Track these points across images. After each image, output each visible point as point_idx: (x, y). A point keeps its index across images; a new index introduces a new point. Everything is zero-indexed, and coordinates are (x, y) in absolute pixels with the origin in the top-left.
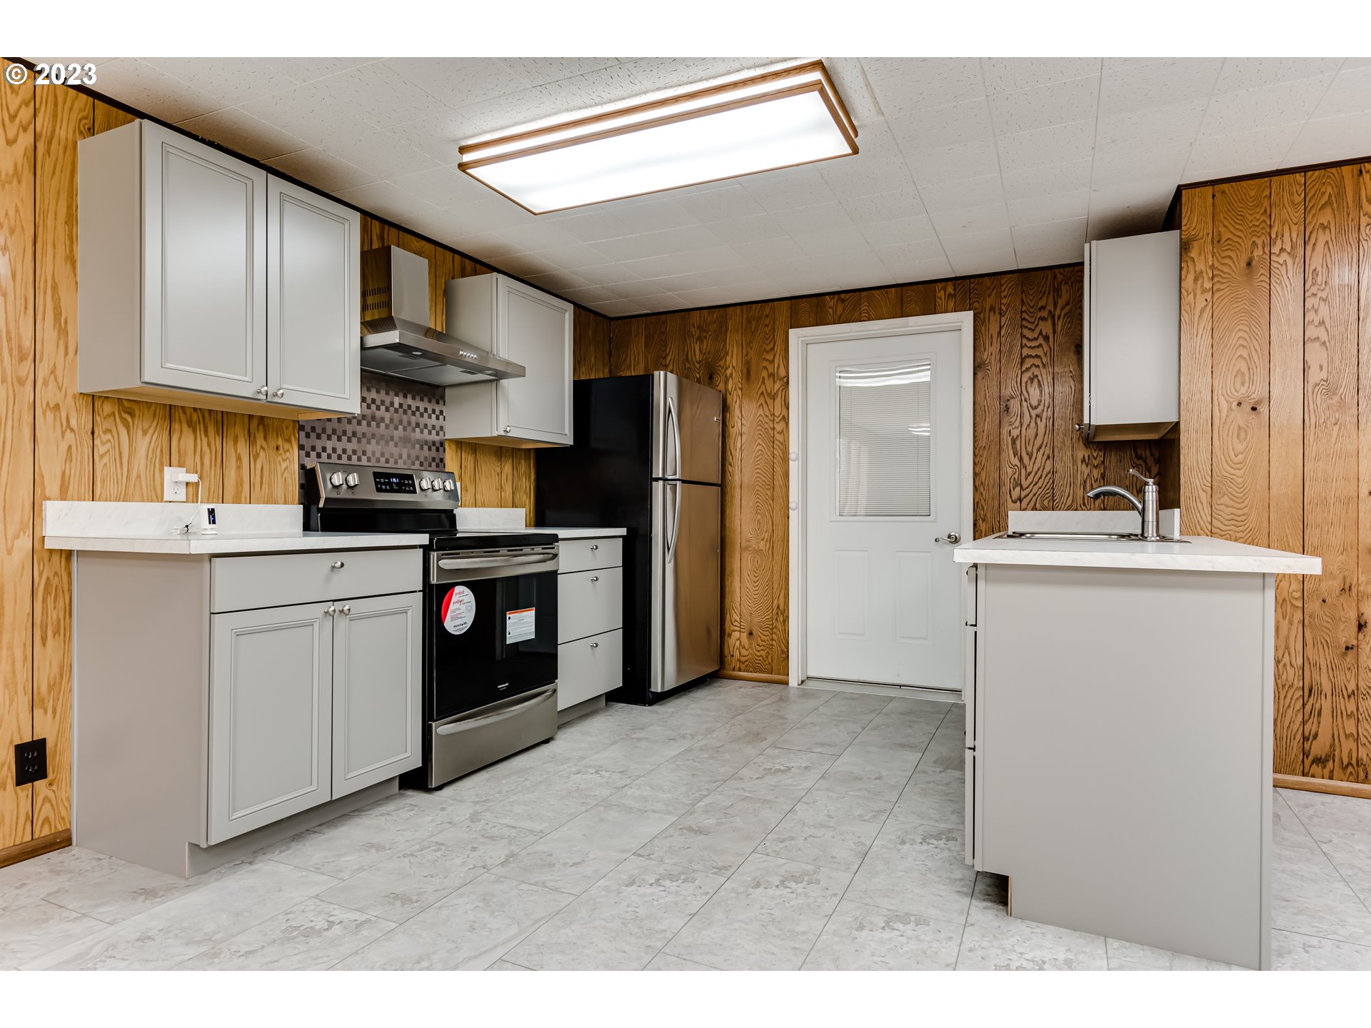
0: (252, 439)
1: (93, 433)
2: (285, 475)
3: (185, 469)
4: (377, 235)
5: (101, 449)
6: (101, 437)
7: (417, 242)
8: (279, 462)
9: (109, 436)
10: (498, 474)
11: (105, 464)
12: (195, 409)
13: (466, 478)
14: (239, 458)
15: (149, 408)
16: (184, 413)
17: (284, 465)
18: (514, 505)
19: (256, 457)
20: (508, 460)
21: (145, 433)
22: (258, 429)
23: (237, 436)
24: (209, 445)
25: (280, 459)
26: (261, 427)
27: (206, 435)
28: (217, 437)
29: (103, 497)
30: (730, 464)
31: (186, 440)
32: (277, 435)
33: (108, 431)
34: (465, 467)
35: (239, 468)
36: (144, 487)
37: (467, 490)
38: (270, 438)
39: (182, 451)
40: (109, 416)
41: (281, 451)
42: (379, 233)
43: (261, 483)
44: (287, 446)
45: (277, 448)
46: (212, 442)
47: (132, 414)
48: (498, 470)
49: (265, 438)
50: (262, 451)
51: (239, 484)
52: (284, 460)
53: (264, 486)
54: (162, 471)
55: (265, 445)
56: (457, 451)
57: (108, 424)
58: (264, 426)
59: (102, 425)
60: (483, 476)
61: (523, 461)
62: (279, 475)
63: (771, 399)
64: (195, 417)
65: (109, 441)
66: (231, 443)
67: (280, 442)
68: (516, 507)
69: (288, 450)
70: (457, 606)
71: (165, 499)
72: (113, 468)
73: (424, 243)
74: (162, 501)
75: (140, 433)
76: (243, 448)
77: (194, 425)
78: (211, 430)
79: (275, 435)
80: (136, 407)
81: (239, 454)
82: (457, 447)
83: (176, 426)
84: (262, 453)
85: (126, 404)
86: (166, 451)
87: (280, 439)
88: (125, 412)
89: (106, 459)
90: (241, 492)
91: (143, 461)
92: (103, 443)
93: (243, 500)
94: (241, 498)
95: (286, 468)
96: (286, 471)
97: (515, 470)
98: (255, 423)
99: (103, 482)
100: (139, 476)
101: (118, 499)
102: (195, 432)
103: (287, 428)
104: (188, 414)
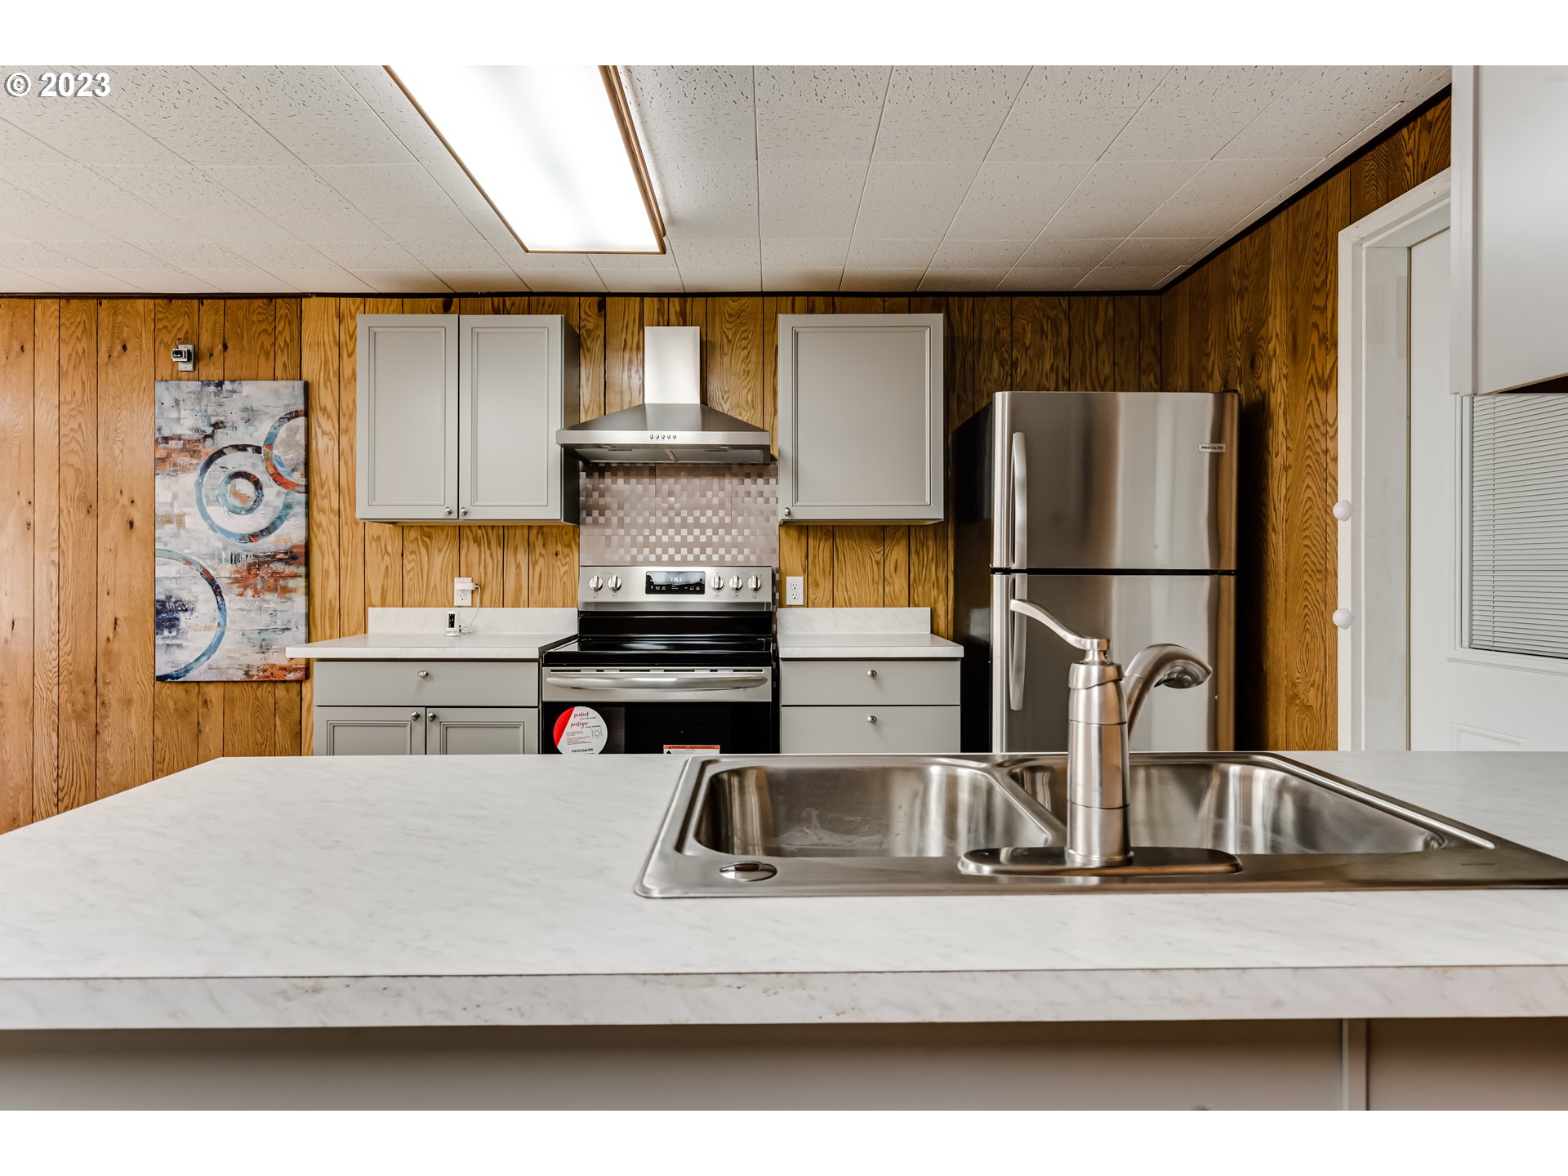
0: (531, 547)
1: (402, 555)
2: (565, 578)
3: (470, 579)
4: (676, 313)
5: (408, 566)
6: (408, 557)
7: (734, 301)
8: (558, 567)
9: (413, 556)
10: (878, 563)
11: (411, 578)
12: (480, 527)
13: (817, 572)
14: (518, 566)
15: (443, 531)
16: (471, 531)
17: (563, 570)
18: (911, 603)
19: (535, 563)
20: (898, 541)
21: (440, 550)
22: (537, 538)
23: (517, 547)
24: (491, 556)
25: (559, 563)
26: (540, 536)
27: (489, 548)
28: (499, 549)
29: (410, 604)
30: (1274, 530)
31: (472, 553)
32: (556, 541)
33: (413, 552)
34: (815, 557)
35: (518, 575)
36: (439, 595)
37: (817, 585)
38: (549, 546)
39: (469, 564)
40: (414, 540)
41: (560, 556)
42: (678, 310)
43: (540, 588)
44: (566, 551)
45: (556, 554)
46: (495, 554)
47: (430, 537)
48: (879, 557)
49: (544, 545)
50: (540, 558)
51: (518, 589)
52: (563, 565)
53: (541, 591)
54: (453, 581)
55: (543, 552)
56: (799, 538)
57: (413, 547)
58: (543, 534)
59: (409, 547)
60: (849, 567)
61: (931, 543)
62: (558, 581)
63: (1323, 390)
64: (479, 532)
65: (413, 560)
66: (511, 553)
67: (559, 548)
68: (916, 605)
69: (568, 555)
70: (576, 728)
71: (455, 604)
72: (416, 581)
73: (744, 300)
74: (453, 606)
75: (436, 551)
76: (522, 557)
77: (478, 540)
78: (494, 543)
79: (554, 543)
80: (433, 531)
81: (519, 563)
82: (800, 534)
83: (464, 543)
84: (541, 560)
85: (426, 530)
86: (457, 564)
87: (559, 545)
88: (425, 536)
89: (411, 575)
90: (520, 597)
91: (439, 574)
92: (409, 562)
93: (522, 604)
94: (519, 602)
95: (566, 572)
96: (565, 576)
97: (914, 556)
98: (534, 531)
99: (409, 592)
100: (435, 586)
101: (420, 606)
102: (479, 546)
103: (566, 534)
104: (474, 531)
